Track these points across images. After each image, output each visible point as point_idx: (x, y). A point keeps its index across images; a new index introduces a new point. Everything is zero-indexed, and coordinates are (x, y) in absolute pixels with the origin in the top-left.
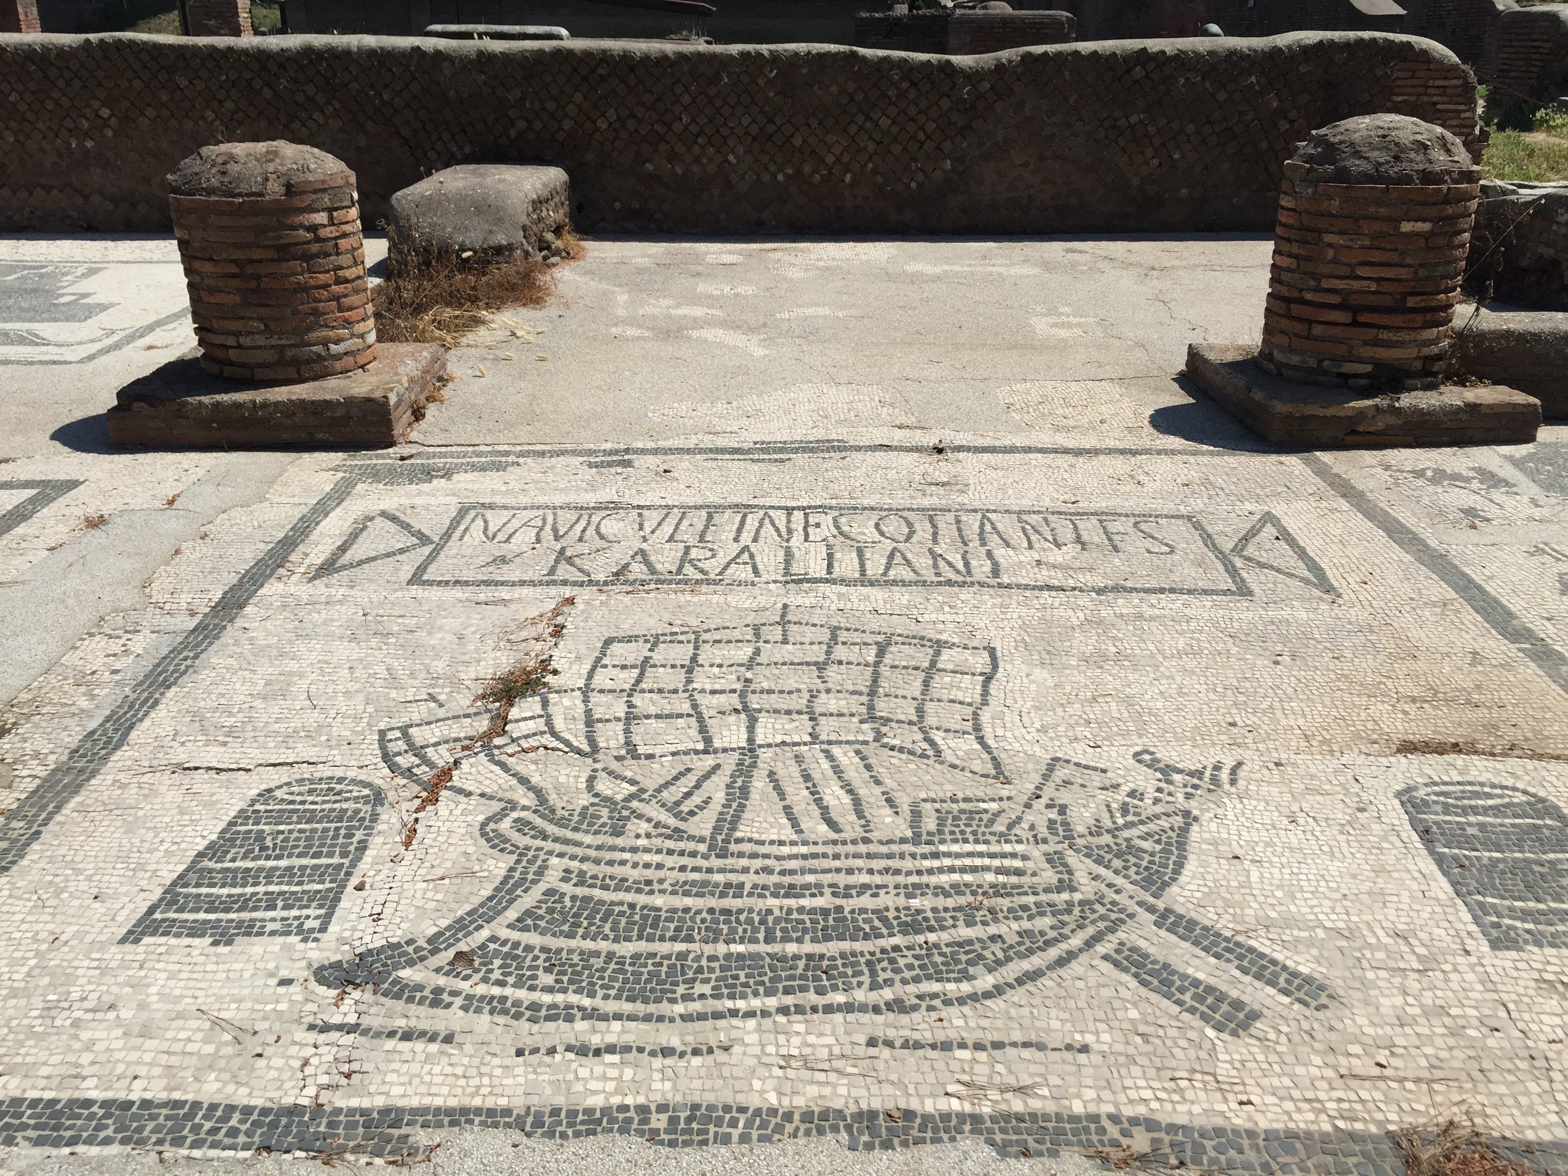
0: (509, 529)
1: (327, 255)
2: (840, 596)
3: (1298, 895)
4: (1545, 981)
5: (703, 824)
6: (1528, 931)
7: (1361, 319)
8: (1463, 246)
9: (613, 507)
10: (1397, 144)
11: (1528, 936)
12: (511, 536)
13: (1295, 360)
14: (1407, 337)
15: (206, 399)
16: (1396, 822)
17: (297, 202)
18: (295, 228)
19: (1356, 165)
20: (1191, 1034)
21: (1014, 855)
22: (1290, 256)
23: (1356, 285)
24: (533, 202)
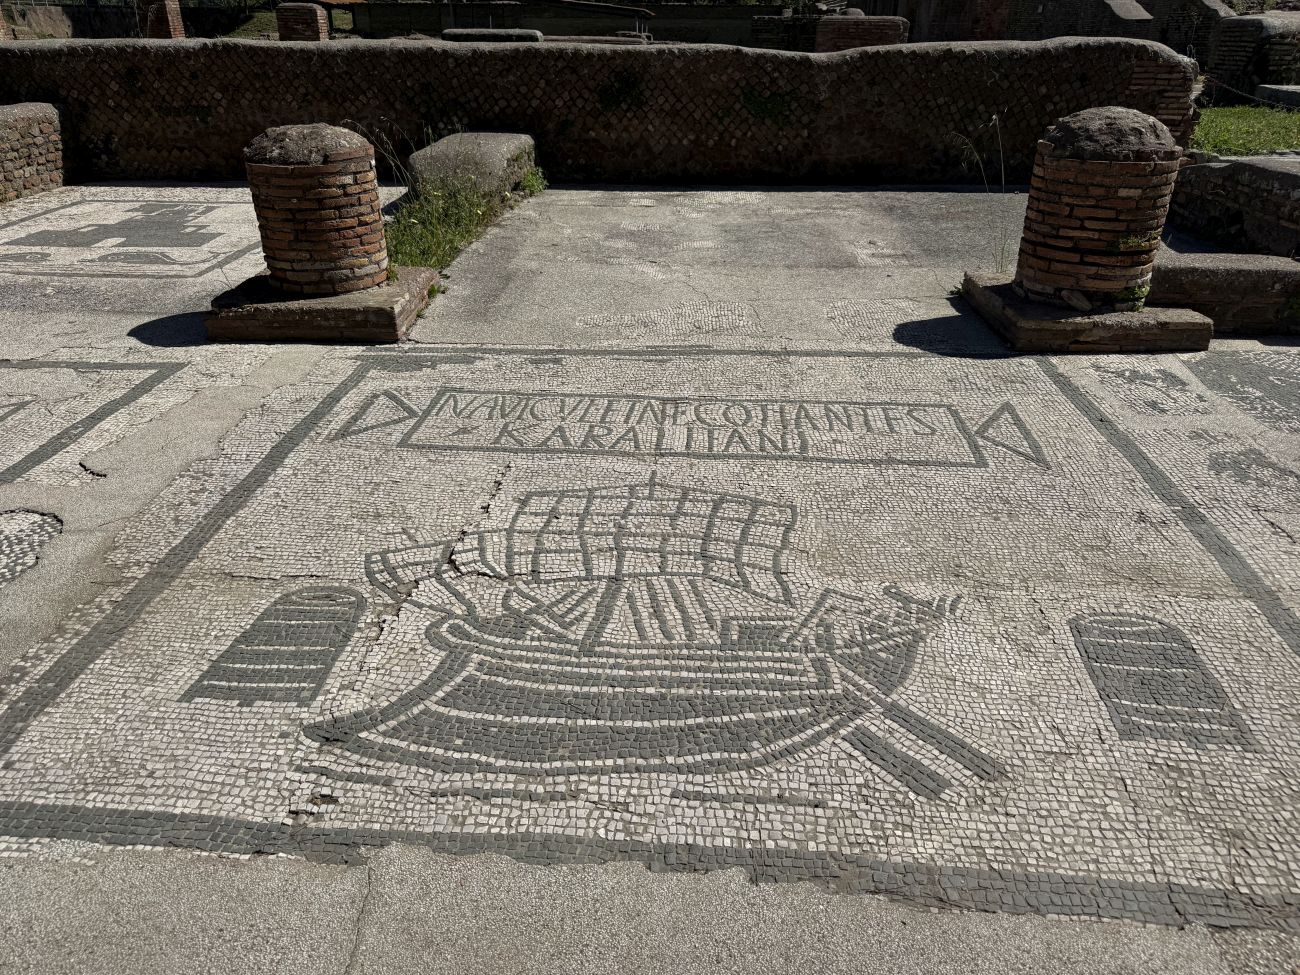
0: (471, 408)
1: (352, 205)
2: (691, 466)
3: (988, 696)
4: (1156, 764)
5: (579, 632)
6: (1147, 727)
7: (1086, 259)
8: (1164, 206)
9: (543, 394)
10: (1120, 131)
11: (1146, 730)
12: (472, 413)
13: (1038, 287)
14: (1118, 273)
15: (269, 306)
16: (1065, 642)
17: (331, 168)
18: (329, 187)
19: (1089, 146)
20: (900, 797)
21: (789, 661)
22: (1039, 211)
23: (1084, 234)
24: (508, 160)
